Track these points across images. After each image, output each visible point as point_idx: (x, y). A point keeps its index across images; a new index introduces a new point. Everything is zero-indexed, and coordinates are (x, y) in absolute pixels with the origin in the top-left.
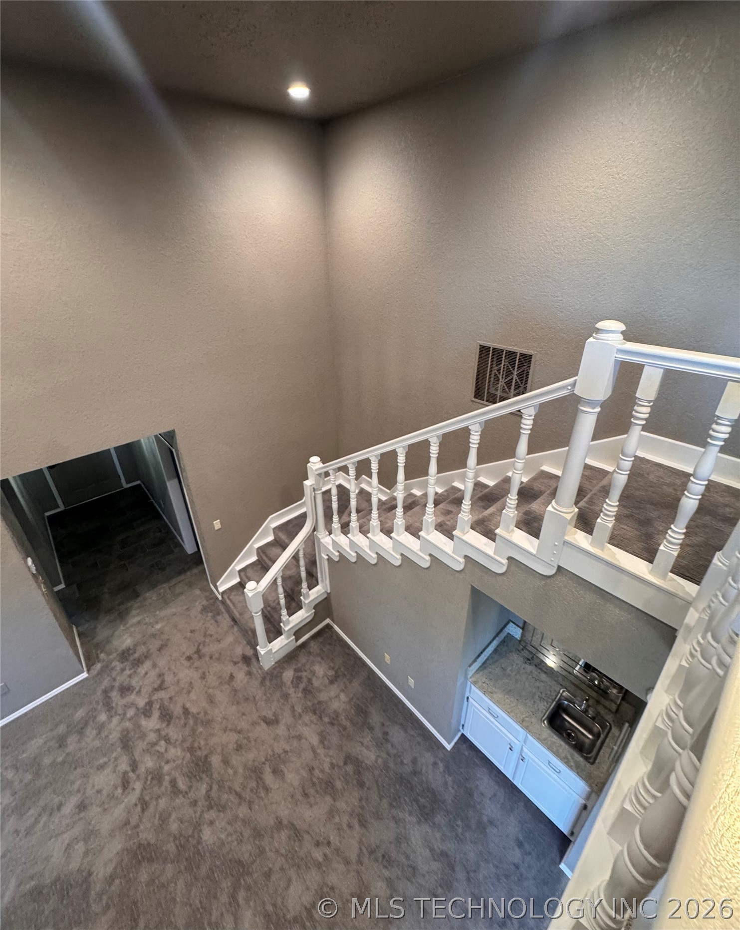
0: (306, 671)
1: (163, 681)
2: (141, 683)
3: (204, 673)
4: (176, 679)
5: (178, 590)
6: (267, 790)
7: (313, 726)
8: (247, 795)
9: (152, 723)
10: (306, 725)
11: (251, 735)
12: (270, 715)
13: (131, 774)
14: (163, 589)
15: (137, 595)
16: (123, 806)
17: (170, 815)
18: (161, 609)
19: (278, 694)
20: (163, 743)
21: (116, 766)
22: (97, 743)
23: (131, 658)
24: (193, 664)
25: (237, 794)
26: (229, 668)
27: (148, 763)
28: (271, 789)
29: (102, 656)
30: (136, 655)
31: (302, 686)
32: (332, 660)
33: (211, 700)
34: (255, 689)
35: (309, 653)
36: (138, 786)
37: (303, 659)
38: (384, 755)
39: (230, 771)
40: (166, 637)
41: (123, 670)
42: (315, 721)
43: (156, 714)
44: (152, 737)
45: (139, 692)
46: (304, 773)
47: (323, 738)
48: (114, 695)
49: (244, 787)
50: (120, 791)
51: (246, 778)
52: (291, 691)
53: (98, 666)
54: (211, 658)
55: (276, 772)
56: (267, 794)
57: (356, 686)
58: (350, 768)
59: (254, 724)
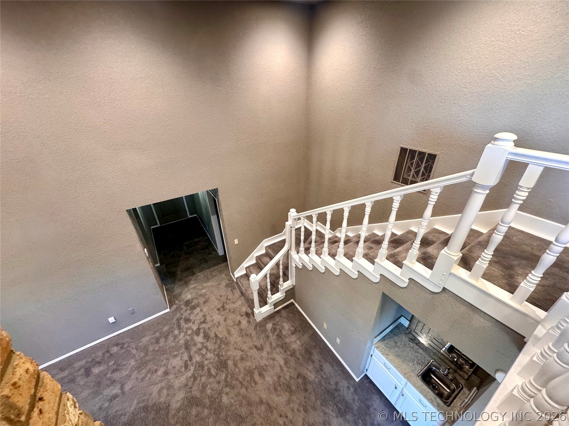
0: (279, 326)
1: (205, 319)
2: (194, 318)
3: (226, 318)
4: (212, 319)
5: (214, 274)
6: (256, 383)
7: (281, 355)
8: (245, 383)
9: (199, 339)
10: (278, 354)
11: (248, 353)
12: (258, 345)
13: (189, 362)
14: (207, 272)
15: (193, 274)
16: (184, 377)
17: (207, 386)
18: (205, 282)
19: (263, 335)
20: (204, 349)
21: (182, 357)
22: (173, 344)
23: (190, 305)
24: (220, 313)
25: (240, 381)
26: (239, 318)
27: (197, 358)
28: (258, 383)
29: (176, 302)
30: (193, 304)
31: (276, 333)
32: (293, 322)
33: (229, 332)
34: (251, 330)
35: (281, 316)
36: (192, 368)
37: (277, 319)
38: (320, 378)
39: (237, 370)
40: (207, 297)
41: (186, 310)
42: (282, 353)
43: (202, 335)
44: (199, 346)
45: (194, 323)
46: (276, 379)
47: (286, 362)
48: (182, 322)
49: (244, 380)
50: (183, 369)
51: (245, 375)
52: (271, 335)
53: (175, 307)
54: (229, 311)
55: (260, 375)
56: (256, 385)
57: (306, 337)
58: (300, 381)
59: (250, 348)
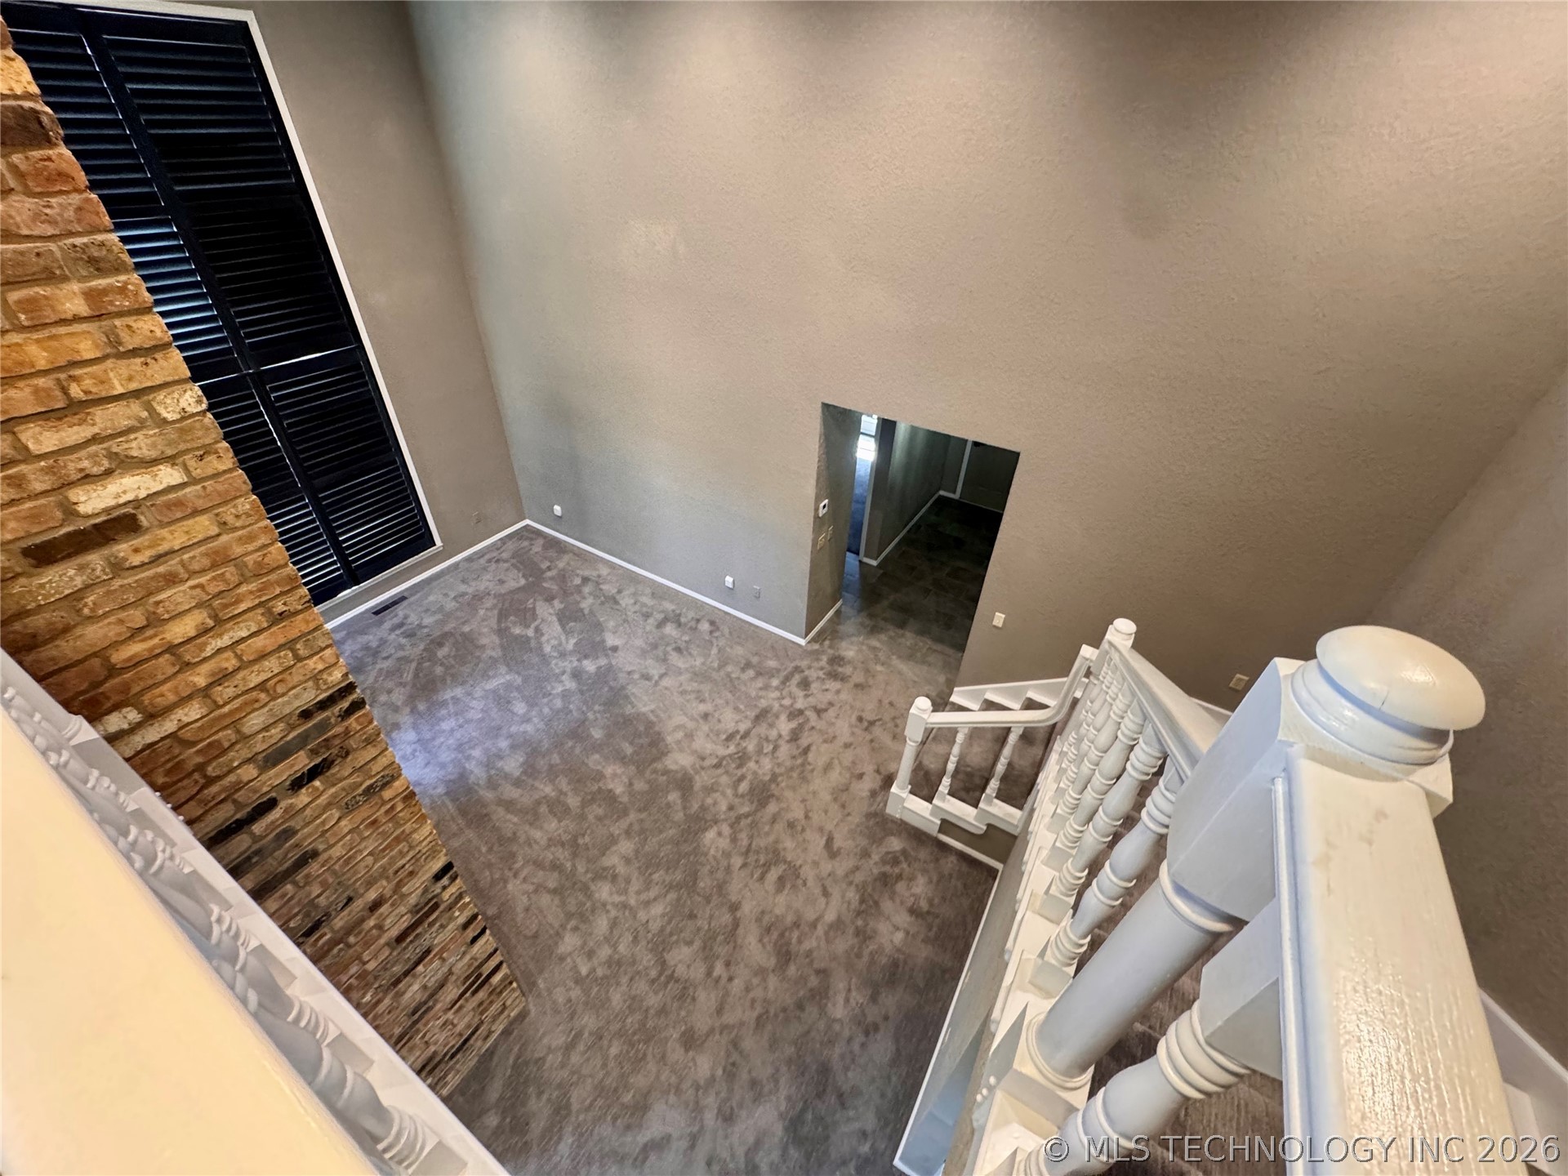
0: (909, 866)
1: (826, 710)
2: (815, 692)
3: (851, 744)
4: (833, 720)
5: (931, 659)
6: (762, 878)
7: (845, 905)
8: (752, 858)
9: (785, 726)
10: (843, 897)
11: (808, 831)
12: (838, 843)
13: (738, 737)
14: (925, 643)
15: (902, 625)
16: (714, 746)
17: (717, 791)
18: (900, 657)
19: (864, 842)
20: (771, 747)
21: (741, 721)
22: (753, 694)
23: (836, 667)
24: (856, 726)
25: (750, 845)
26: (869, 769)
27: (750, 746)
28: (763, 883)
29: (827, 643)
30: (840, 670)
31: (887, 868)
32: (944, 899)
33: (828, 767)
34: (859, 810)
35: (937, 860)
36: (732, 749)
37: (924, 854)
38: (846, 1033)
39: (767, 828)
40: (871, 682)
41: (822, 669)
42: (853, 907)
43: (793, 724)
44: (773, 734)
45: (806, 696)
46: (790, 919)
47: (838, 926)
48: (797, 678)
49: (757, 852)
50: (724, 737)
51: (766, 848)
52: (876, 857)
53: (816, 646)
54: (872, 741)
55: (781, 880)
56: (758, 881)
57: (923, 953)
58: (814, 981)
59: (821, 830)
